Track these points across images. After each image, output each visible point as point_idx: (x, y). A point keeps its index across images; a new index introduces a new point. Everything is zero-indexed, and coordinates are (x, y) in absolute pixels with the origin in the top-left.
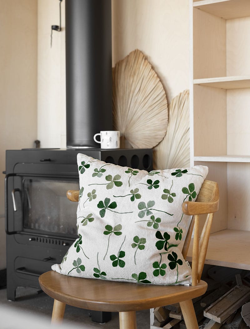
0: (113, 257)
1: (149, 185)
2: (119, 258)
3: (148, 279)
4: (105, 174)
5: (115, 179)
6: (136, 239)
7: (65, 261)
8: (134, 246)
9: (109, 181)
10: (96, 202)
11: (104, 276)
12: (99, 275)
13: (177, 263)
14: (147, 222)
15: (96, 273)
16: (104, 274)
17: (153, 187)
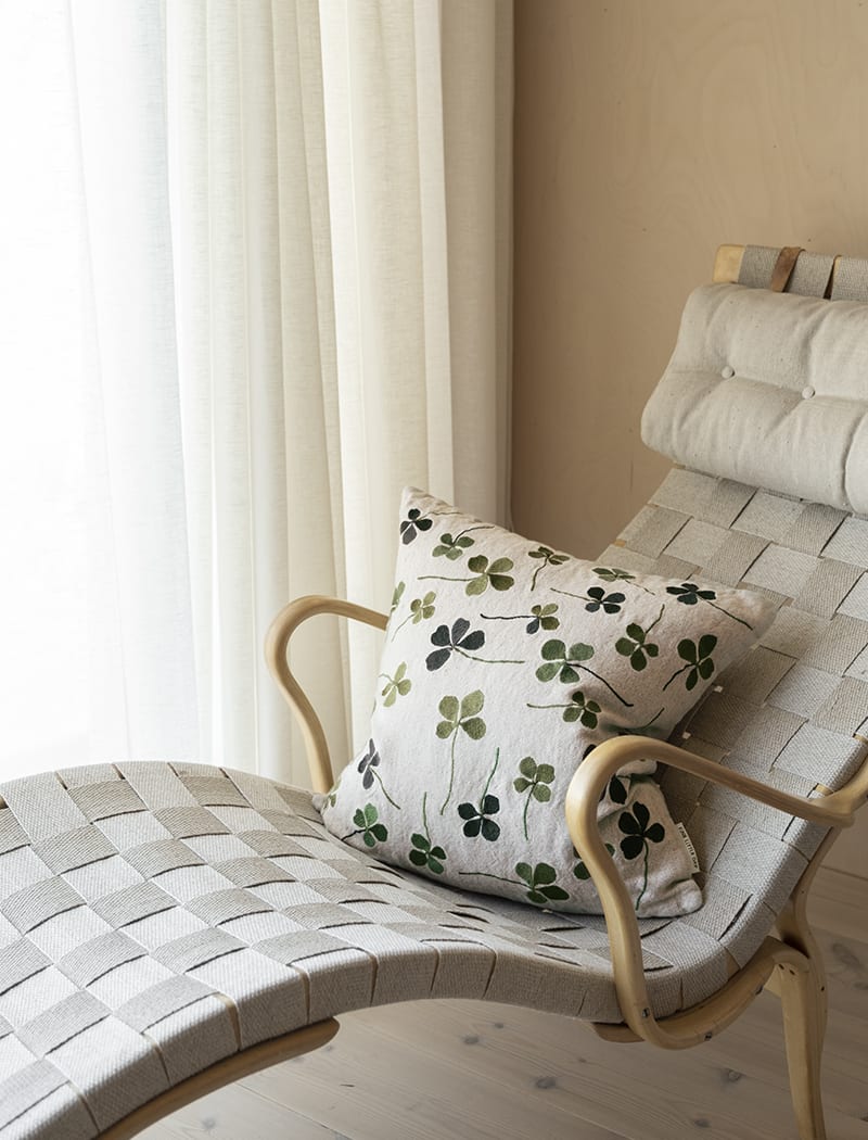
0: (466, 810)
1: (592, 600)
2: (486, 816)
3: (559, 883)
4: (469, 553)
5: (494, 567)
6: (527, 766)
7: (333, 805)
8: (521, 785)
9: (477, 571)
10: (430, 626)
11: (439, 861)
12: (424, 855)
13: (647, 839)
14: (564, 709)
15: (418, 850)
16: (439, 852)
17: (602, 606)
